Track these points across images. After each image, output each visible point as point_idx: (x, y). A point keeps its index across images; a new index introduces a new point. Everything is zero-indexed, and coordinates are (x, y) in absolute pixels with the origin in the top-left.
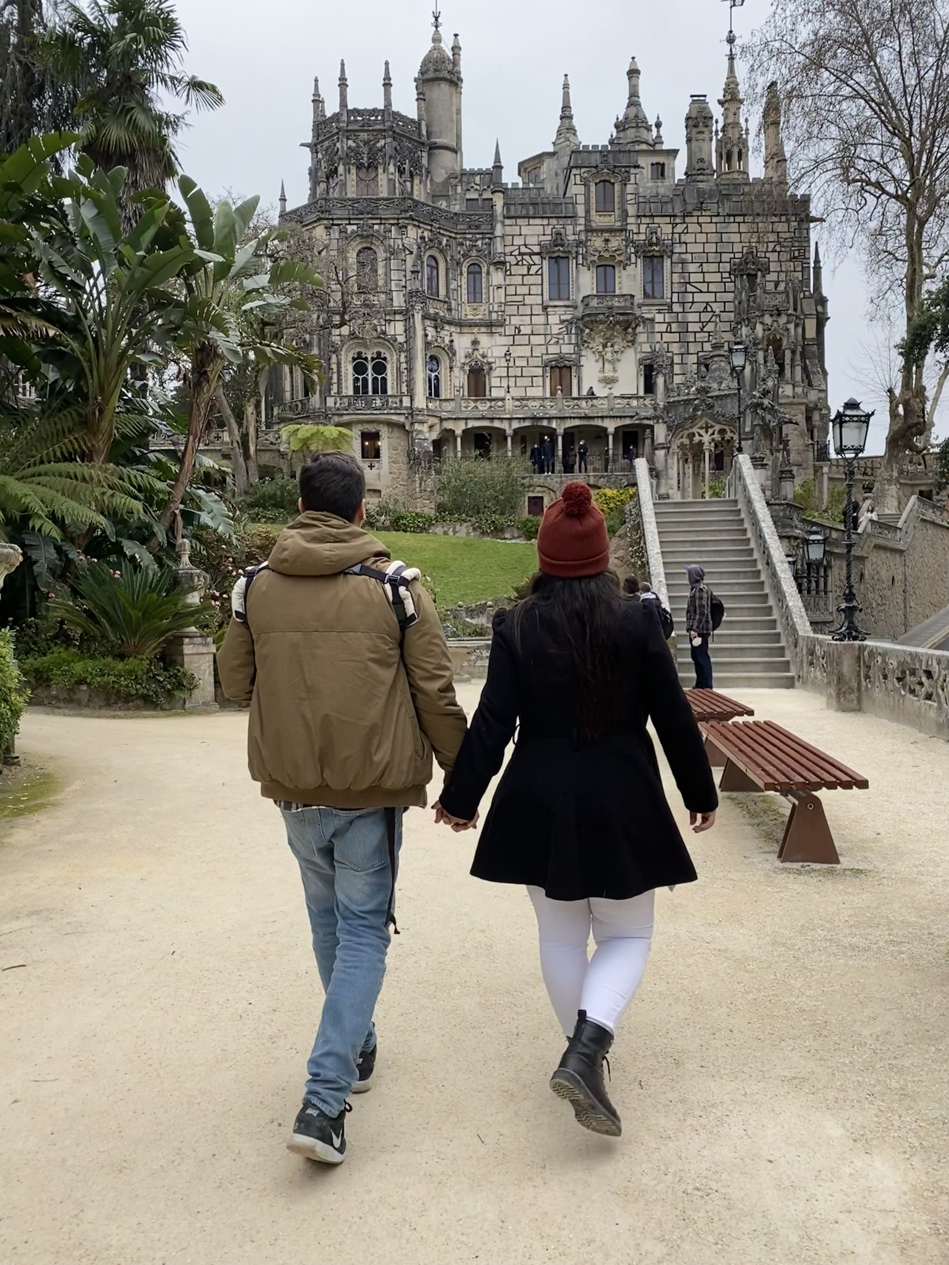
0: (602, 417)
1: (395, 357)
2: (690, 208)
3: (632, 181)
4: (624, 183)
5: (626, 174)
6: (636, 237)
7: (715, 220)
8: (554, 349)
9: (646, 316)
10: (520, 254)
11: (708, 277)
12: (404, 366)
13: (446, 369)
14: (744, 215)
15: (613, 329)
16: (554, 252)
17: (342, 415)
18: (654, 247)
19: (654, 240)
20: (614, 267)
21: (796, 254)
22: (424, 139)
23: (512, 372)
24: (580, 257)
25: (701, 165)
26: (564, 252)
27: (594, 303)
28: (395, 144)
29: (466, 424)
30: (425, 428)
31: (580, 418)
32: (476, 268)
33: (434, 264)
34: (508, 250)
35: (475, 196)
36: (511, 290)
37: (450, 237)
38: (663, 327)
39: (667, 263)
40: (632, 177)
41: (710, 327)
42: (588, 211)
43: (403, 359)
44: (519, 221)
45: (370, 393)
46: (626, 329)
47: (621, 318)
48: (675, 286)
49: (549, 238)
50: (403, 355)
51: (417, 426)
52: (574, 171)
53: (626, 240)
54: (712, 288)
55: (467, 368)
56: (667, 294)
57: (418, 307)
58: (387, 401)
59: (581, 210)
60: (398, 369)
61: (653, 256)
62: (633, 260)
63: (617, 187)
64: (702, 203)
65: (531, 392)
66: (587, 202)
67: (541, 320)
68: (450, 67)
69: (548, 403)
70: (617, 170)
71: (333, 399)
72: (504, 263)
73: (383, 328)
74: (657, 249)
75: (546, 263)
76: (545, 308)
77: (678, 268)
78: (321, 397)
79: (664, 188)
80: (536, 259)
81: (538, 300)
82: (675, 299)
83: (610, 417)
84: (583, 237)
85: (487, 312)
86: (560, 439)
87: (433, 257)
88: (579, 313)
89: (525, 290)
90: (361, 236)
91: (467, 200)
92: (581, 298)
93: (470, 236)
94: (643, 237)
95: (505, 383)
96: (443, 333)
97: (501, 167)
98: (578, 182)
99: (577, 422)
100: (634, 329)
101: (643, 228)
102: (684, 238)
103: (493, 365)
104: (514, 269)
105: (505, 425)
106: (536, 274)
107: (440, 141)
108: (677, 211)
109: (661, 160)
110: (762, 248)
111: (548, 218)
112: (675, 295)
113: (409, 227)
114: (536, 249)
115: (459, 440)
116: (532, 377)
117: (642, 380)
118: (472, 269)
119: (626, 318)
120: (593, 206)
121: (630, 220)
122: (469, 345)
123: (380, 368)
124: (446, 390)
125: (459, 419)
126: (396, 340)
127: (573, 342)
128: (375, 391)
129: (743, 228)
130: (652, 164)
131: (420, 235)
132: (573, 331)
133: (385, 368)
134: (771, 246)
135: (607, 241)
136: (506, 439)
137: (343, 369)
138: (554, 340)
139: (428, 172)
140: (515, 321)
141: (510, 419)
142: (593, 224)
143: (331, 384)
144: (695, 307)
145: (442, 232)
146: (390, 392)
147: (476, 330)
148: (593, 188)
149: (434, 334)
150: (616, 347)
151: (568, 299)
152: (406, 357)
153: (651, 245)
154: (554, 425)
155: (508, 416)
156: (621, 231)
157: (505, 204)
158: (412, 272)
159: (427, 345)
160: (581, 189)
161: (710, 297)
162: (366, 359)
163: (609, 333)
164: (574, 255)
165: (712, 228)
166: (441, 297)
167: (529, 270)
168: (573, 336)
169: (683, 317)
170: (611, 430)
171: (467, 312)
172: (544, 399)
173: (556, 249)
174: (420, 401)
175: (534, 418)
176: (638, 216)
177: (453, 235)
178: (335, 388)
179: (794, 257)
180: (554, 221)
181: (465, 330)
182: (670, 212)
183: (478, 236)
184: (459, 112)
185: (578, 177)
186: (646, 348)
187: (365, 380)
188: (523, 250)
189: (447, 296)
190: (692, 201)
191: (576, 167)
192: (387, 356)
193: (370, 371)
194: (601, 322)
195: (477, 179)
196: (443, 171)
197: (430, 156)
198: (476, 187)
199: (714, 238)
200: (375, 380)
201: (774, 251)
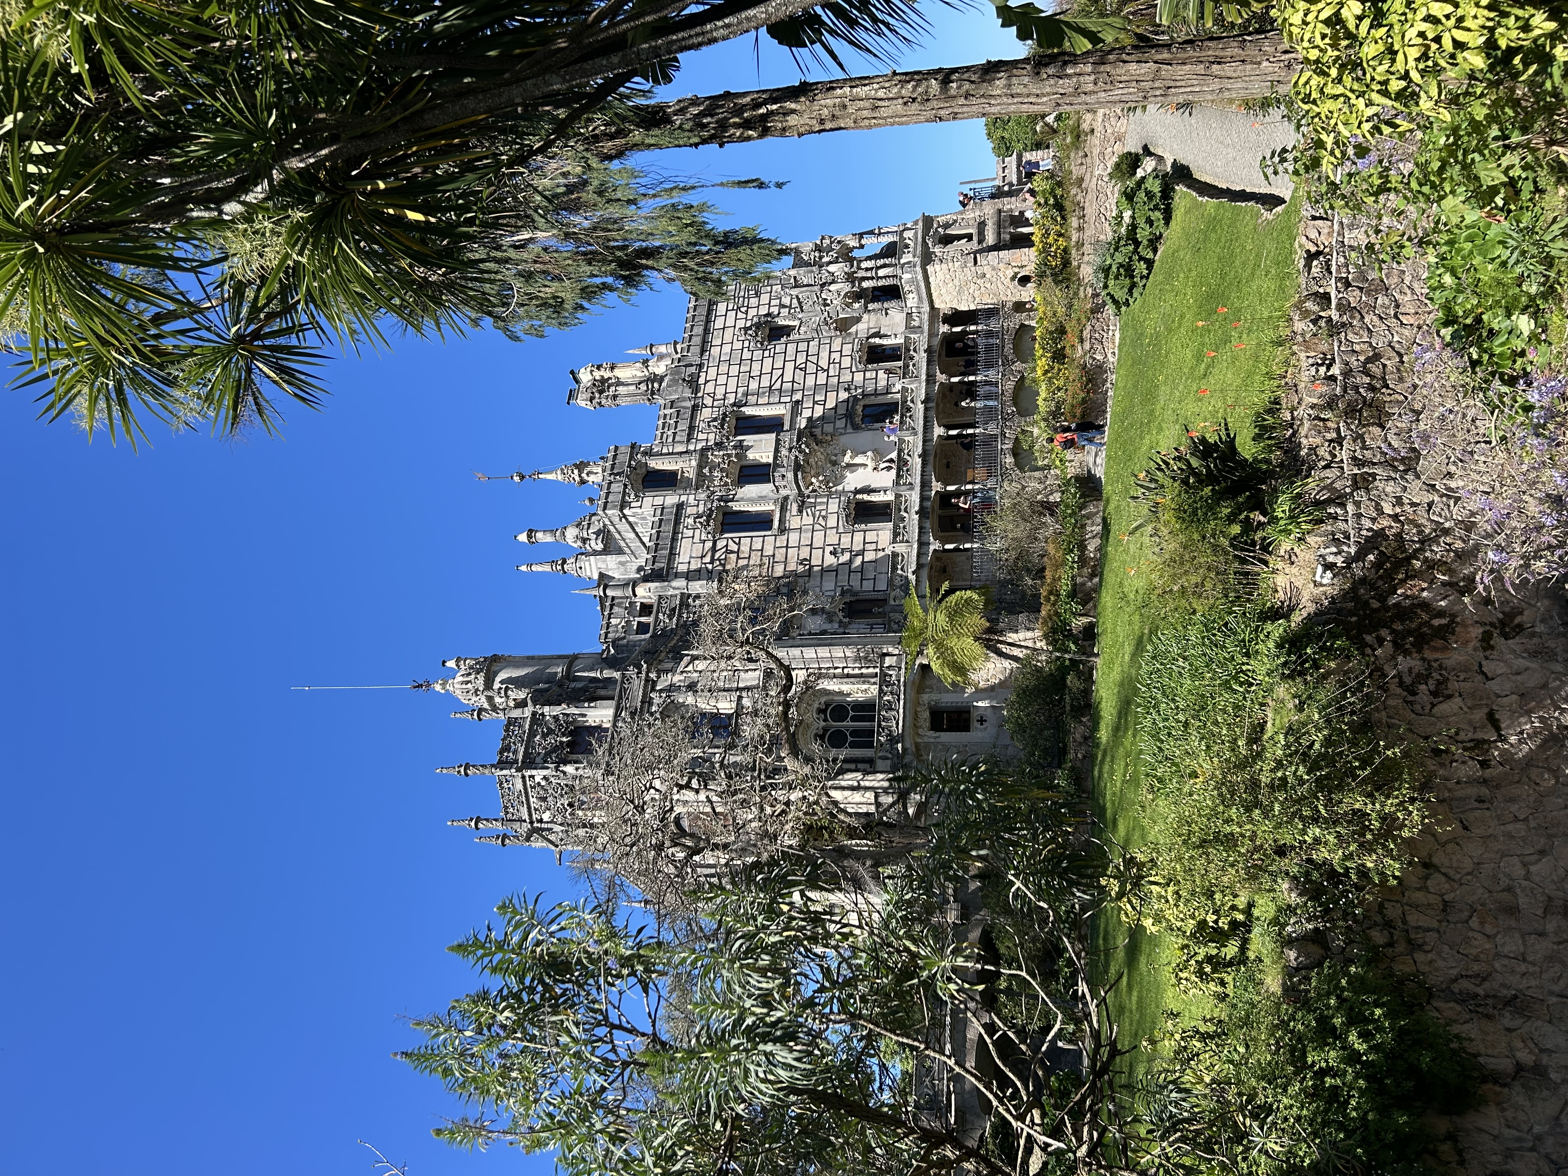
7: (704, 368)
8: (832, 521)
10: (713, 562)
11: (767, 368)
16: (717, 526)
24: (726, 496)
26: (718, 515)
38: (818, 408)
39: (745, 411)
41: (824, 363)
48: (773, 400)
49: (698, 532)
54: (779, 364)
55: (847, 619)
67: (794, 537)
75: (728, 536)
76: (781, 532)
77: (752, 399)
80: (720, 544)
81: (769, 540)
82: (788, 399)
84: (704, 494)
88: (792, 494)
89: (756, 556)
92: (774, 494)
102: (718, 397)
103: (846, 588)
104: (731, 567)
106: (739, 544)
110: (741, 324)
112: (783, 400)
114: (709, 545)
127: (825, 500)
129: (717, 342)
132: (813, 500)
134: (741, 315)
138: (821, 521)
140: (791, 565)
144: (799, 379)
150: (838, 451)
161: (790, 366)
162: (825, 730)
164: (723, 502)
165: (712, 370)
167: (732, 552)
168: (819, 500)
169: (809, 390)
170: (942, 431)
173: (713, 523)
175: (922, 515)
176: (688, 441)
186: (839, 421)
187: (855, 733)
188: (707, 559)
199: (724, 368)
201: (746, 313)
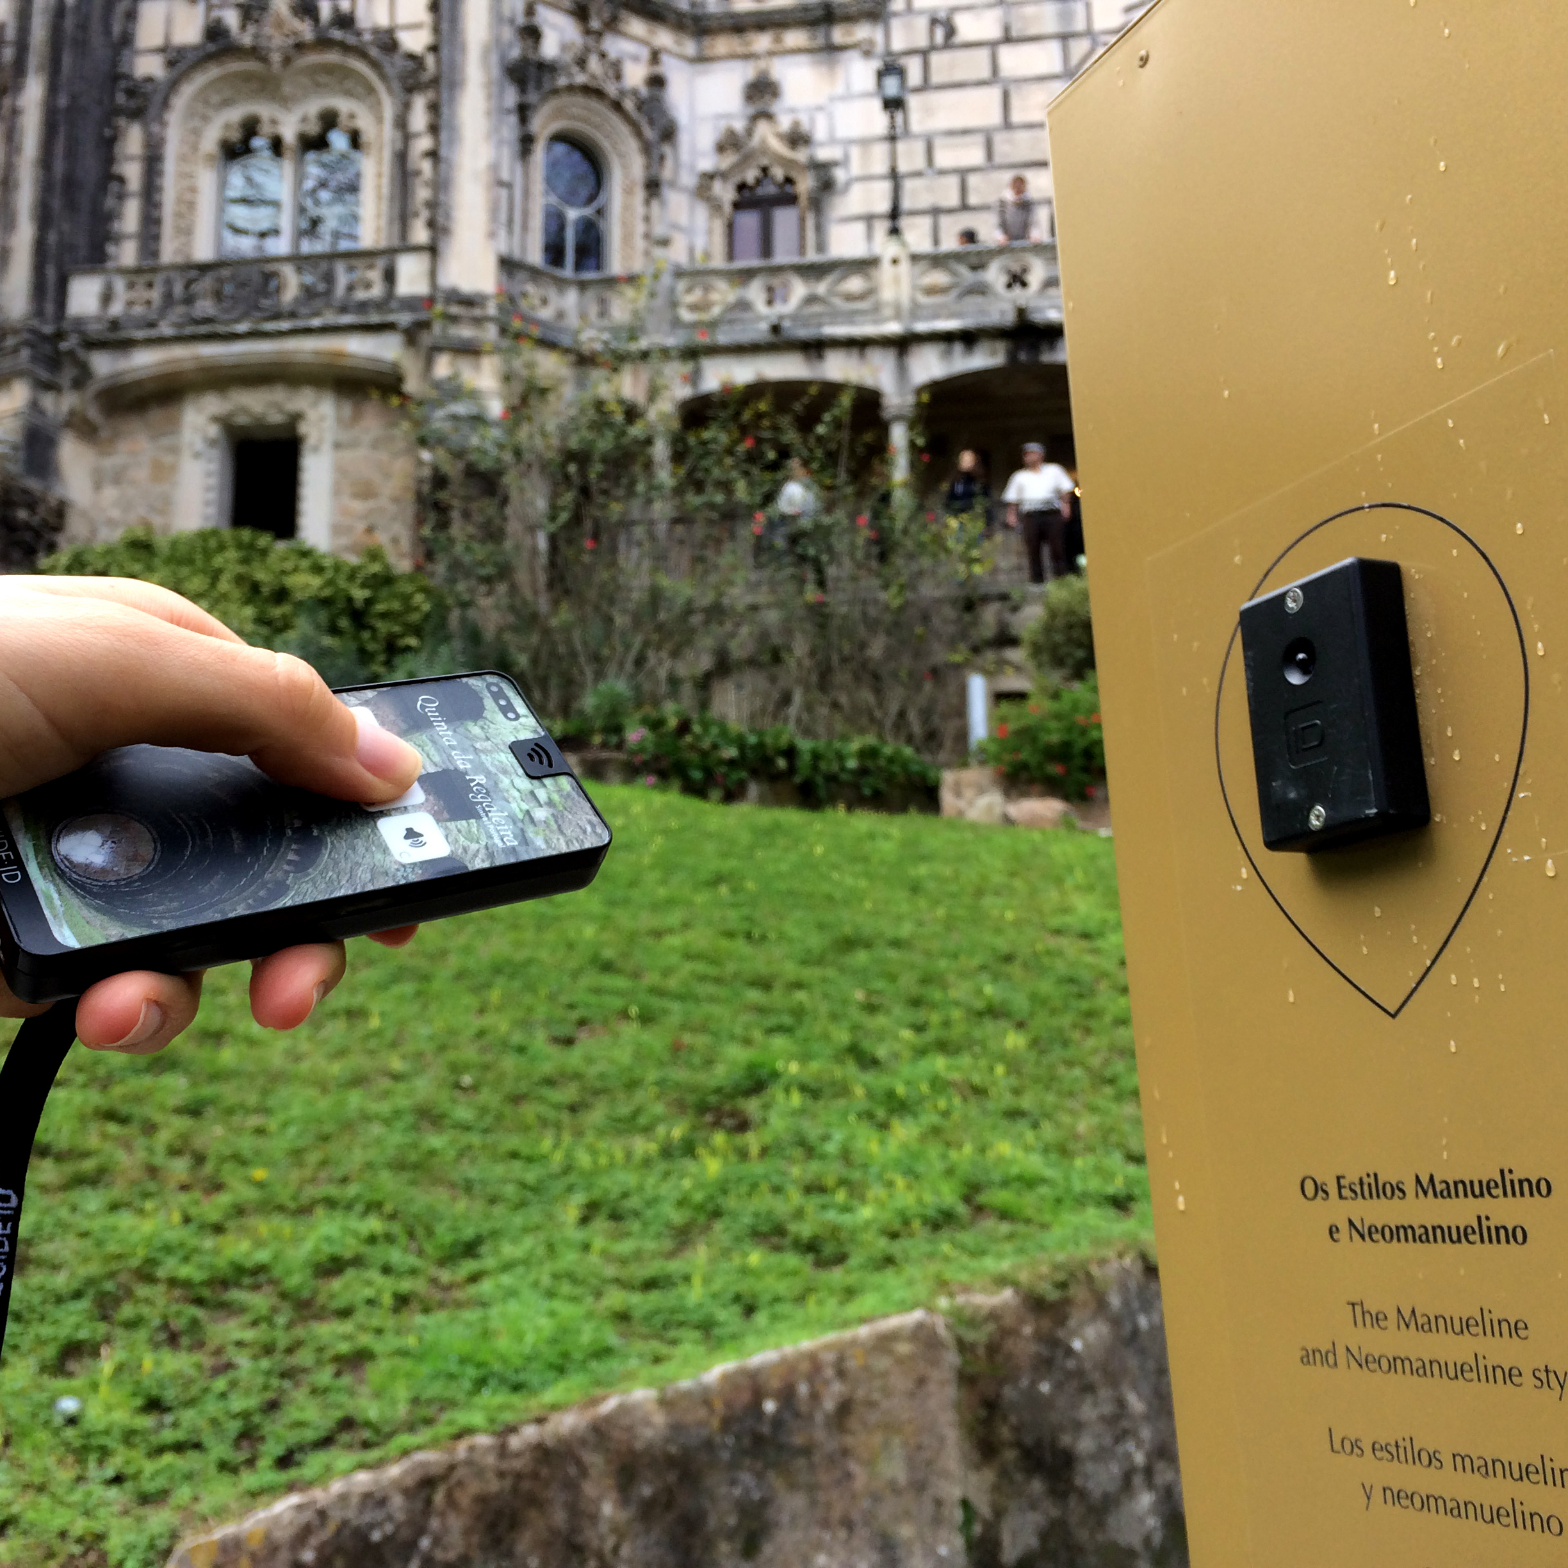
12: (424, 143)
13: (628, 191)
29: (695, 375)
43: (419, 119)
50: (419, 104)
55: (723, 190)
58: (329, 280)
60: (401, 157)
71: (96, 285)
96: (617, 45)
103: (840, 175)
105: (875, 372)
122: (736, 101)
136: (878, 429)
137: (171, 181)
147: (762, 42)
149: (574, 37)
152: (429, 106)
162: (275, 142)
174: (469, 264)
175: (1019, 333)
181: (722, 44)
192: (365, 122)
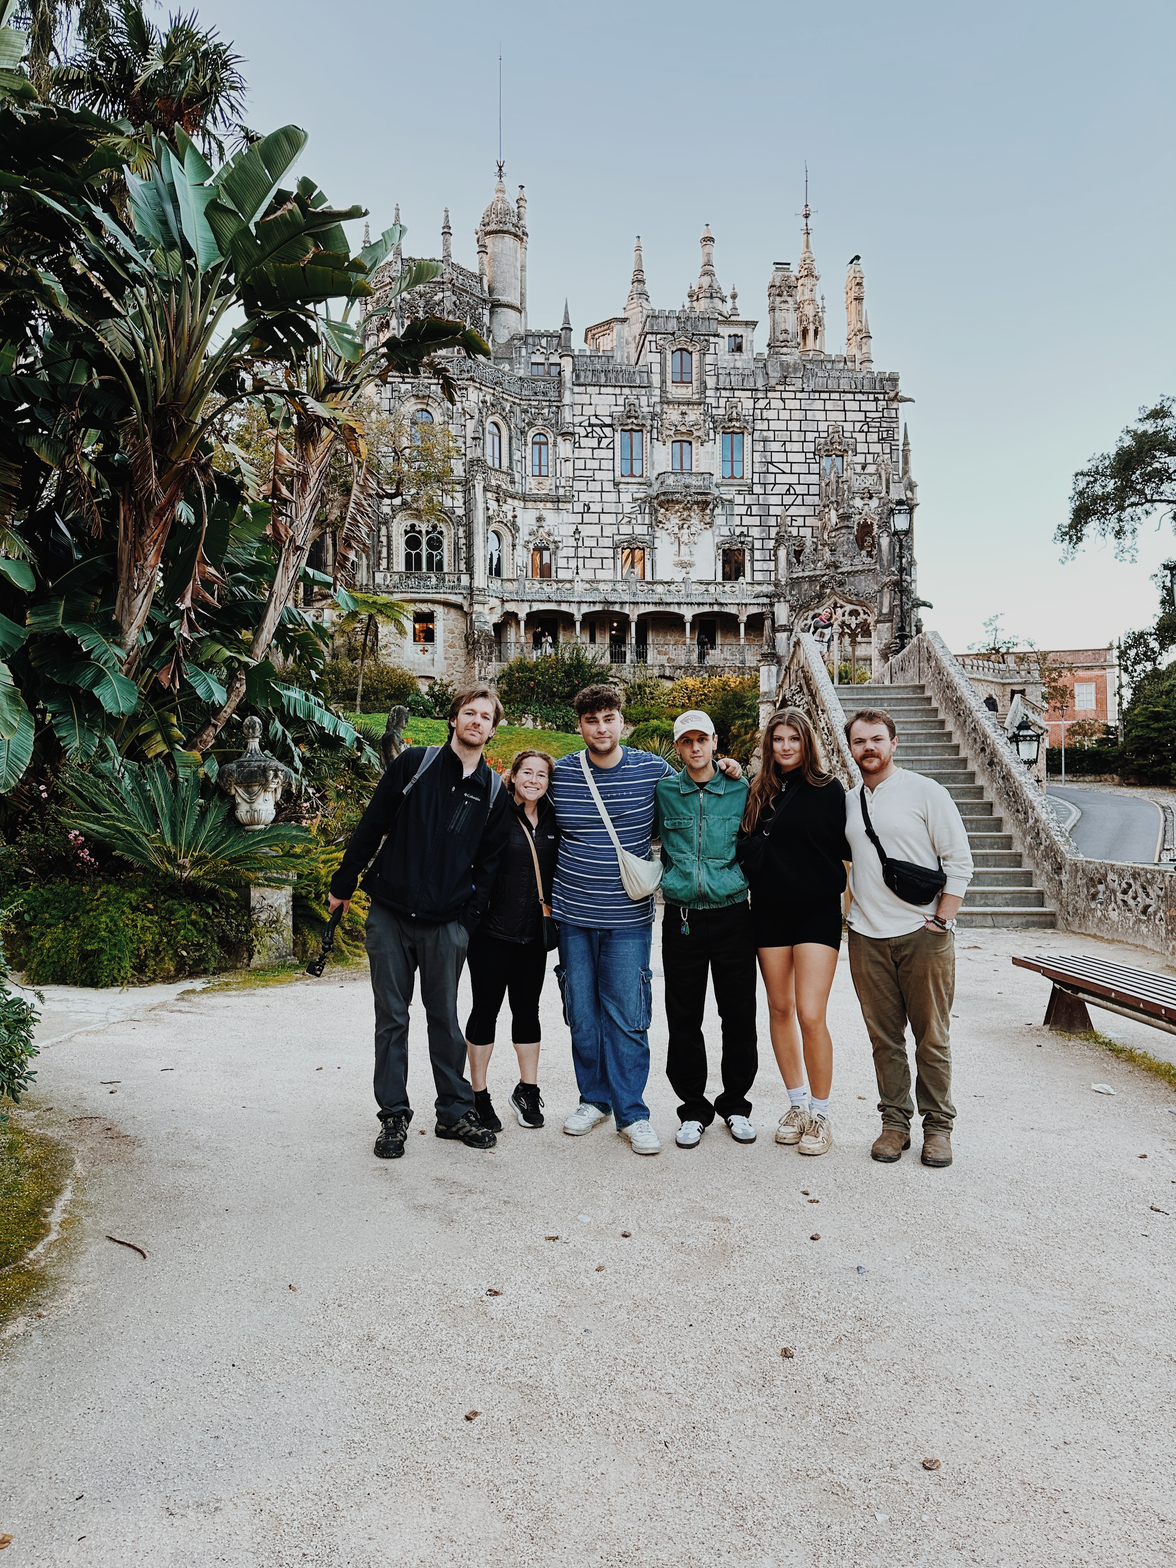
0: (679, 604)
1: (453, 531)
2: (773, 382)
3: (712, 351)
4: (703, 353)
5: (705, 343)
6: (715, 412)
7: (799, 395)
8: (625, 529)
9: (724, 497)
10: (590, 425)
11: (792, 458)
12: (463, 541)
13: (508, 548)
14: (830, 392)
15: (689, 509)
16: (627, 424)
17: (391, 593)
18: (734, 423)
19: (734, 415)
20: (690, 443)
21: (885, 435)
22: (486, 295)
23: (582, 552)
24: (655, 431)
25: (784, 336)
26: (637, 425)
27: (670, 480)
28: (454, 298)
29: (531, 607)
30: (485, 610)
31: (655, 604)
32: (543, 439)
33: (496, 431)
34: (577, 420)
35: (542, 361)
36: (580, 464)
37: (514, 403)
38: (743, 510)
39: (748, 439)
40: (712, 346)
41: (793, 511)
42: (663, 382)
43: (461, 534)
44: (589, 389)
45: (424, 570)
46: (703, 510)
47: (700, 498)
48: (756, 465)
49: (622, 408)
50: (461, 529)
51: (477, 607)
52: (649, 337)
53: (705, 414)
54: (796, 468)
55: (531, 546)
56: (748, 474)
57: (479, 477)
58: (444, 579)
59: (656, 380)
60: (456, 544)
61: (733, 432)
62: (712, 436)
63: (696, 356)
64: (786, 377)
65: (600, 575)
66: (663, 373)
67: (613, 497)
68: (515, 220)
69: (619, 587)
70: (695, 338)
71: (382, 575)
72: (572, 434)
73: (440, 499)
74: (737, 424)
75: (618, 436)
76: (616, 484)
78: (368, 572)
79: (742, 361)
80: (607, 431)
81: (610, 475)
82: (756, 480)
83: (687, 604)
84: (658, 409)
85: (553, 487)
86: (633, 625)
87: (496, 424)
88: (653, 491)
89: (595, 464)
90: (417, 397)
91: (533, 364)
92: (655, 475)
93: (536, 403)
94: (721, 411)
95: (573, 563)
96: (505, 508)
97: (571, 330)
98: (654, 349)
99: (652, 608)
100: (713, 510)
101: (722, 401)
102: (766, 414)
103: (560, 544)
104: (584, 442)
105: (572, 609)
106: (607, 448)
107: (504, 299)
108: (760, 385)
109: (738, 331)
110: (848, 427)
111: (621, 387)
112: (756, 476)
113: (470, 390)
114: (608, 421)
115: (522, 624)
116: (602, 558)
117: (720, 564)
118: (537, 439)
119: (703, 498)
120: (669, 377)
121: (708, 393)
122: (534, 522)
123: (435, 544)
124: (508, 569)
125: (523, 601)
126: (454, 513)
127: (647, 522)
128: (430, 568)
129: (829, 405)
130: (730, 336)
131: (481, 398)
132: (647, 511)
133: (441, 542)
134: (858, 426)
135: (683, 414)
136: (573, 624)
137: (394, 543)
138: (626, 520)
139: (490, 331)
140: (585, 497)
141: (579, 603)
142: (669, 396)
143: (380, 558)
144: (779, 489)
145: (505, 396)
146: (446, 570)
147: (541, 505)
148: (669, 356)
149: (496, 507)
150: (693, 530)
151: (641, 476)
152: (465, 531)
153: (731, 420)
154: (626, 610)
155: (577, 599)
156: (700, 404)
157: (574, 370)
158: (473, 438)
159: (489, 519)
160: (656, 358)
161: (794, 479)
162: (420, 532)
163: (686, 513)
164: (649, 428)
165: (795, 404)
166: (504, 469)
167: (599, 442)
168: (647, 516)
169: (764, 500)
170: (688, 618)
171: (532, 486)
172: (615, 582)
173: (630, 421)
174: (481, 579)
175: (606, 602)
176: (717, 389)
177: (517, 401)
178: (384, 563)
179: (883, 439)
180: (626, 391)
181: (530, 505)
182: (751, 385)
183: (544, 403)
184: (523, 268)
185: (653, 344)
186: (725, 531)
187: (419, 556)
188: (594, 420)
189: (510, 467)
190: (775, 374)
191: (652, 333)
192: (444, 529)
193: (424, 546)
194: (678, 502)
195: (544, 342)
196: (506, 331)
197: (492, 313)
198: (542, 350)
199: (798, 415)
200: (430, 557)
201: (861, 431)
